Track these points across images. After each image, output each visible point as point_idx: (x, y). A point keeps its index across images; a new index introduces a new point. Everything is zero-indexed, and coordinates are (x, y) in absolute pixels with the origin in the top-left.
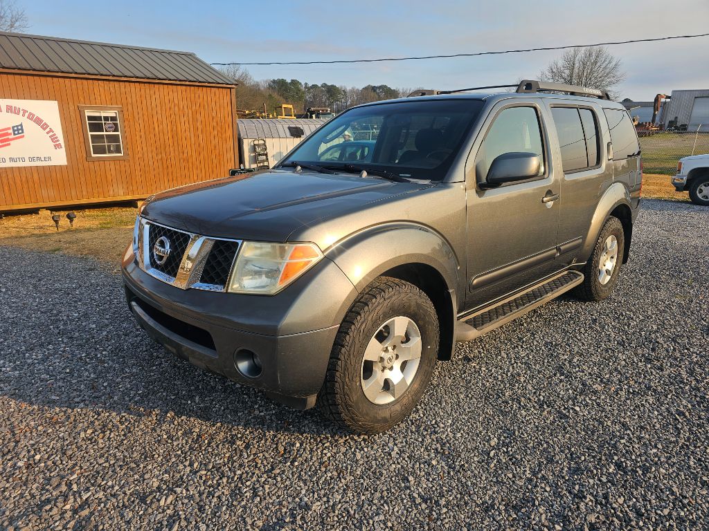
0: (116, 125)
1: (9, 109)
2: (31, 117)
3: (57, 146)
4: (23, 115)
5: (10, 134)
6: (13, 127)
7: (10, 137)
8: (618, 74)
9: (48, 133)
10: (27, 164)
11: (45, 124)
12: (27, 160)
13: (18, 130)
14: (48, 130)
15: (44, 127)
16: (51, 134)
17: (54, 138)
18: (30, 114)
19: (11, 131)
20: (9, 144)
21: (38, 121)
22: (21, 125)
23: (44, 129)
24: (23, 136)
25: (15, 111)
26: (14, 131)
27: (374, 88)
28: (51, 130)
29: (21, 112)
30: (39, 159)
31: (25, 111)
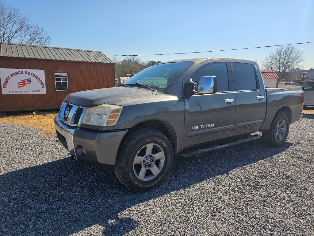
0: (66, 79)
1: (26, 73)
2: (34, 75)
3: (43, 87)
5: (26, 82)
6: (27, 79)
7: (26, 83)
8: (302, 58)
9: (40, 82)
10: (31, 93)
11: (39, 78)
12: (31, 91)
13: (29, 80)
14: (40, 80)
16: (41, 82)
17: (42, 84)
18: (34, 74)
19: (26, 81)
20: (25, 86)
21: (37, 77)
22: (30, 79)
24: (30, 83)
25: (29, 73)
26: (27, 81)
28: (41, 81)
29: (31, 74)
30: (36, 91)
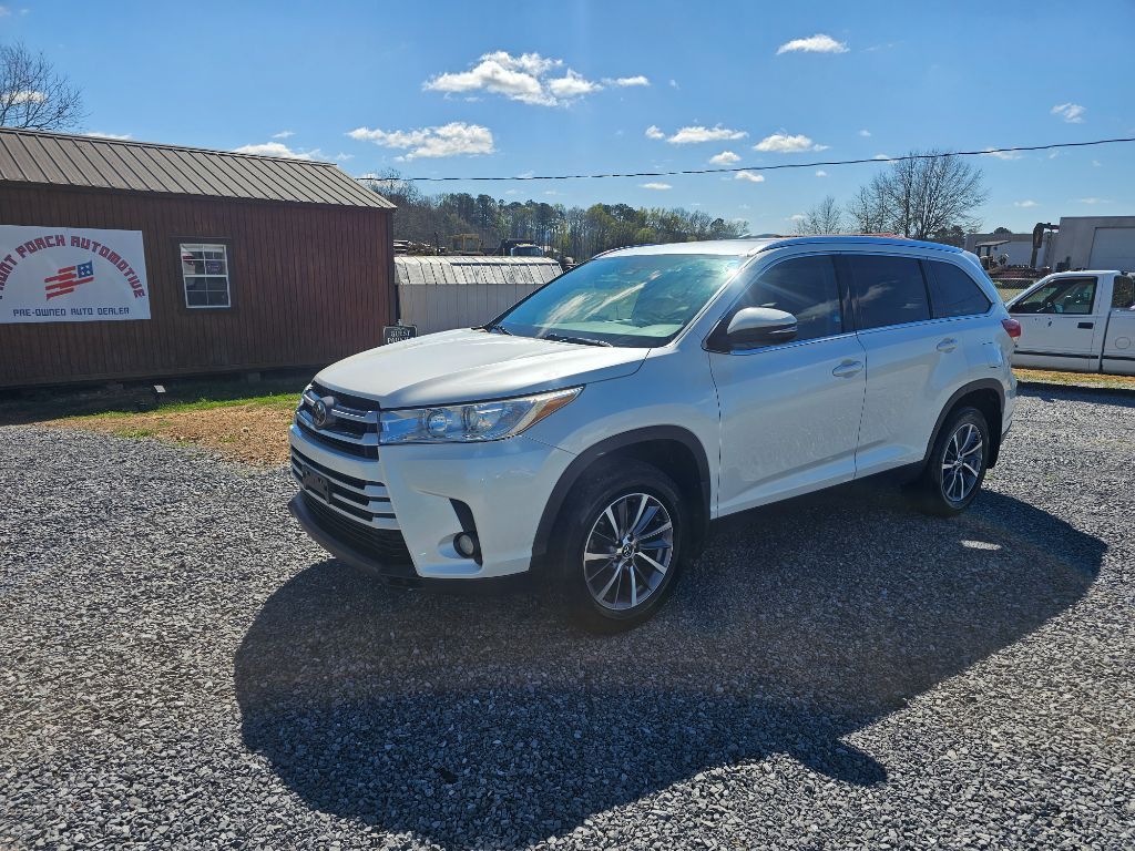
0: (222, 264)
1: (75, 241)
2: (105, 252)
3: (138, 293)
4: (94, 250)
5: (75, 276)
6: (79, 266)
7: (74, 280)
9: (126, 275)
10: (95, 317)
11: (123, 262)
12: (95, 312)
13: (85, 270)
14: (127, 270)
15: (122, 266)
16: (131, 276)
17: (134, 283)
18: (104, 248)
19: (75, 272)
20: (72, 290)
21: (114, 258)
22: (90, 264)
23: (122, 269)
24: (92, 279)
25: (84, 244)
26: (80, 271)
27: (607, 209)
28: (131, 271)
29: (92, 246)
30: (112, 310)
31: (96, 245)
